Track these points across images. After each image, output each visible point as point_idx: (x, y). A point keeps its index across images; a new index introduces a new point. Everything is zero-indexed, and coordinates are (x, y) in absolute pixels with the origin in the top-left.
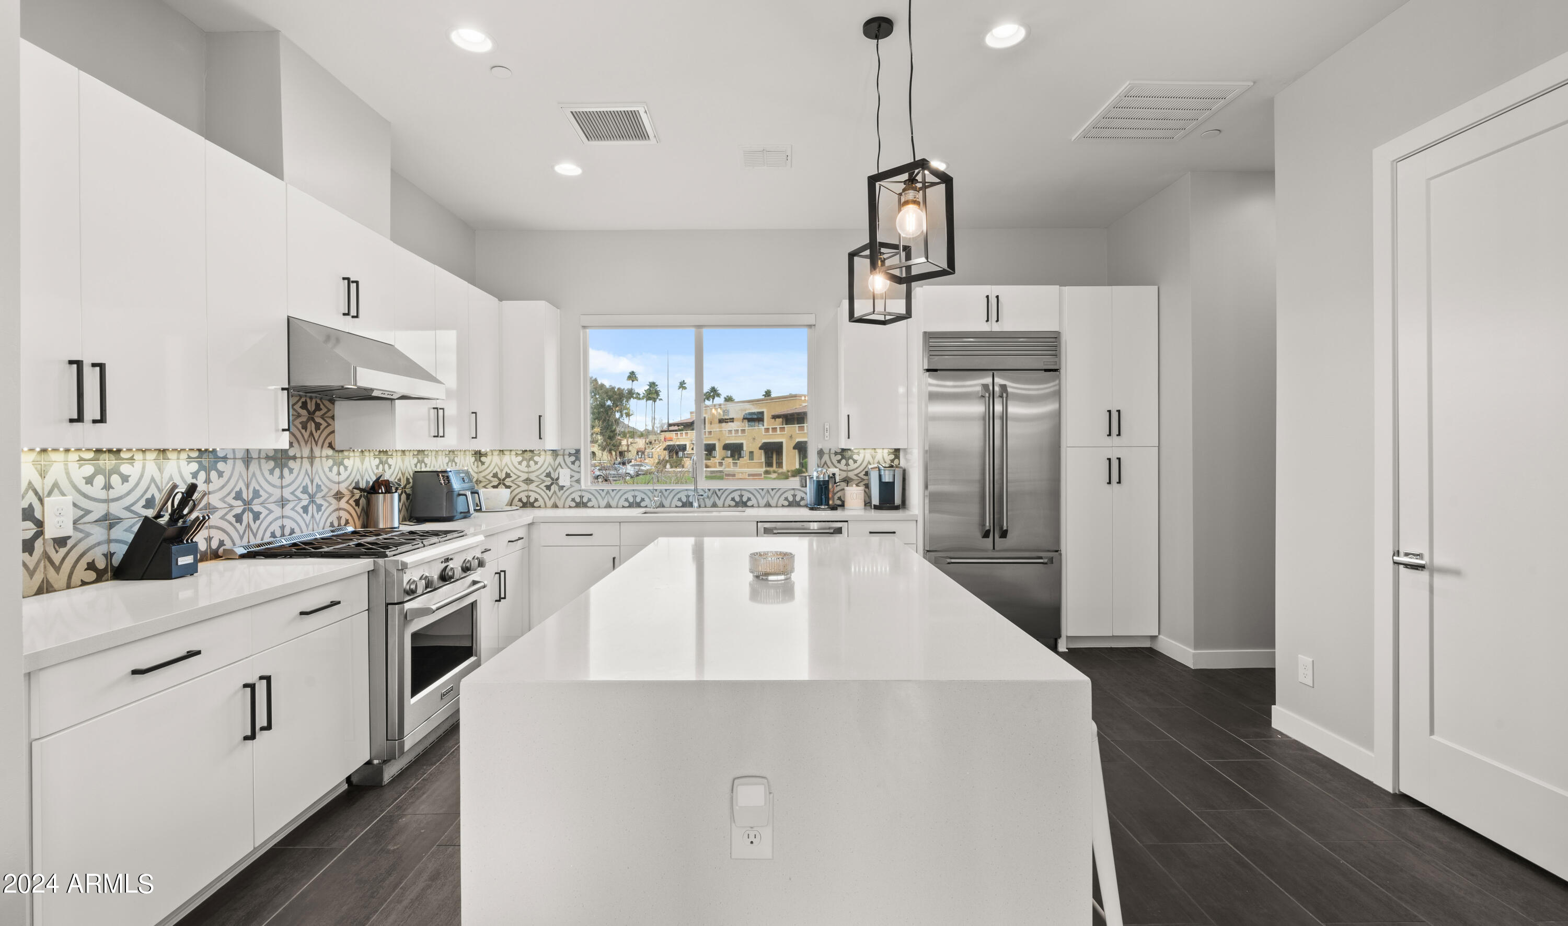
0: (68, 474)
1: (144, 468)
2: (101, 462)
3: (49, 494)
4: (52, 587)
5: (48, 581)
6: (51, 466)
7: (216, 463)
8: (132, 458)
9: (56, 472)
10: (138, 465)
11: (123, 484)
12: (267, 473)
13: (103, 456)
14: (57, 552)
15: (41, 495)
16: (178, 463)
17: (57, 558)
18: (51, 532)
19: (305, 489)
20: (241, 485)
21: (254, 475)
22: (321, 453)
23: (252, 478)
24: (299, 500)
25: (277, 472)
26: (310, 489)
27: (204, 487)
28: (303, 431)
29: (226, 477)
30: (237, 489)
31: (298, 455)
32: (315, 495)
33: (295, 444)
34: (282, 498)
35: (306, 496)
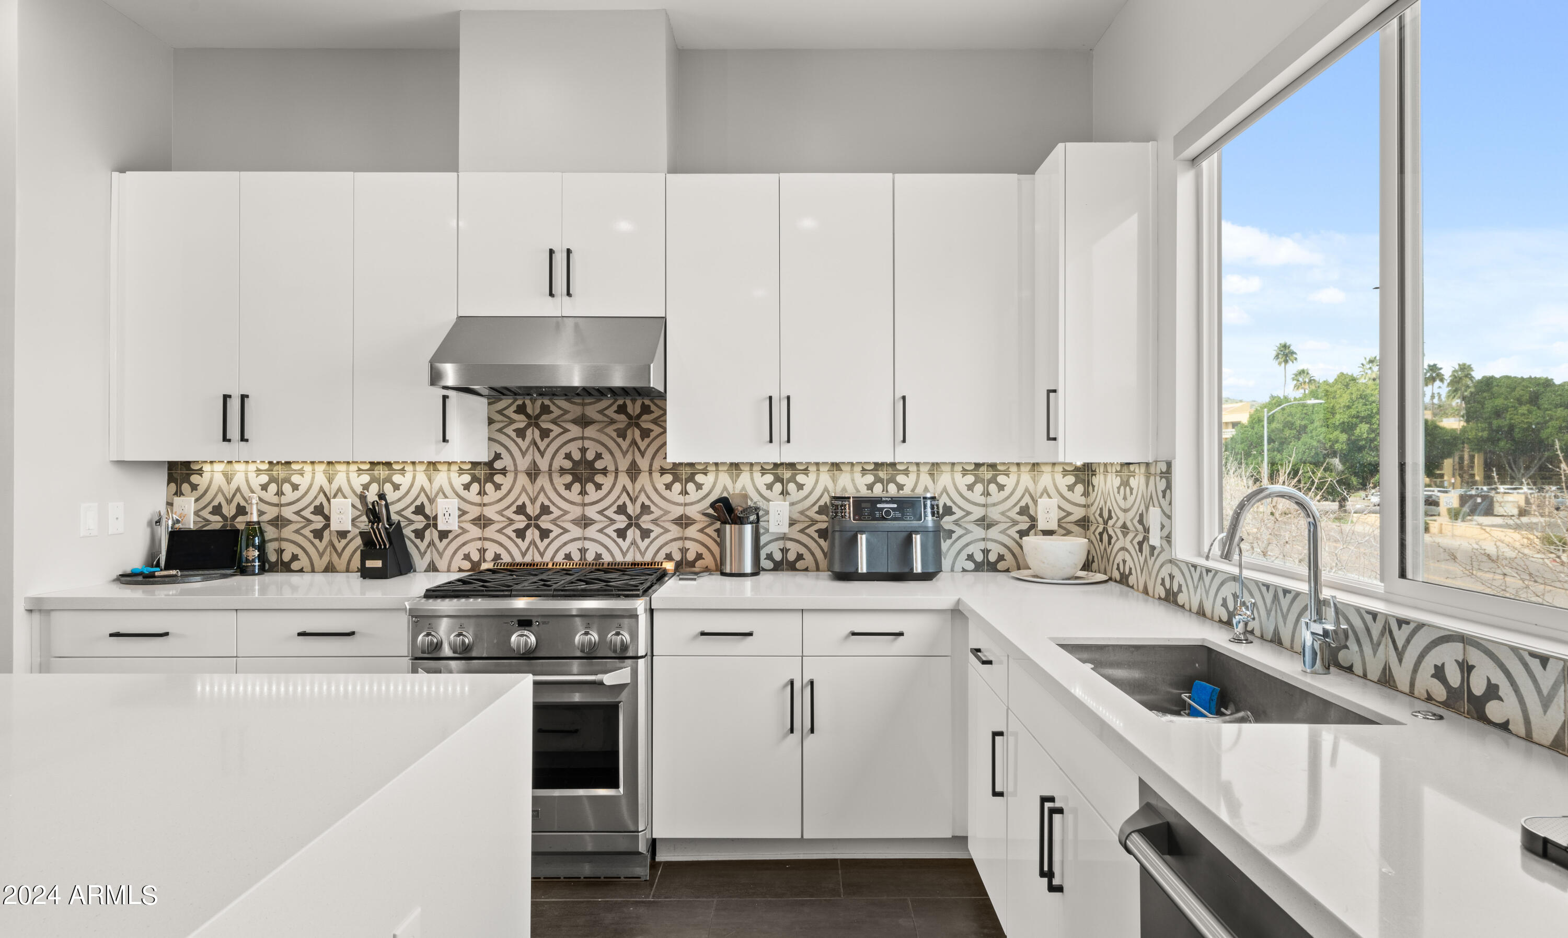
0: (349, 481)
1: (414, 478)
2: (376, 472)
3: (335, 497)
4: (335, 568)
5: (332, 563)
6: (336, 474)
7: (492, 475)
8: (403, 469)
9: (340, 479)
10: (409, 476)
11: (394, 491)
12: (562, 490)
13: (377, 468)
14: (339, 542)
15: (329, 496)
16: (448, 474)
17: (339, 546)
18: (335, 526)
19: (622, 510)
20: (524, 498)
21: (542, 489)
22: (651, 465)
23: (539, 493)
24: (613, 521)
25: (577, 487)
26: (630, 510)
27: (477, 499)
28: (620, 440)
29: (504, 489)
30: (519, 503)
31: (611, 468)
32: (638, 517)
33: (607, 456)
34: (584, 517)
35: (623, 518)
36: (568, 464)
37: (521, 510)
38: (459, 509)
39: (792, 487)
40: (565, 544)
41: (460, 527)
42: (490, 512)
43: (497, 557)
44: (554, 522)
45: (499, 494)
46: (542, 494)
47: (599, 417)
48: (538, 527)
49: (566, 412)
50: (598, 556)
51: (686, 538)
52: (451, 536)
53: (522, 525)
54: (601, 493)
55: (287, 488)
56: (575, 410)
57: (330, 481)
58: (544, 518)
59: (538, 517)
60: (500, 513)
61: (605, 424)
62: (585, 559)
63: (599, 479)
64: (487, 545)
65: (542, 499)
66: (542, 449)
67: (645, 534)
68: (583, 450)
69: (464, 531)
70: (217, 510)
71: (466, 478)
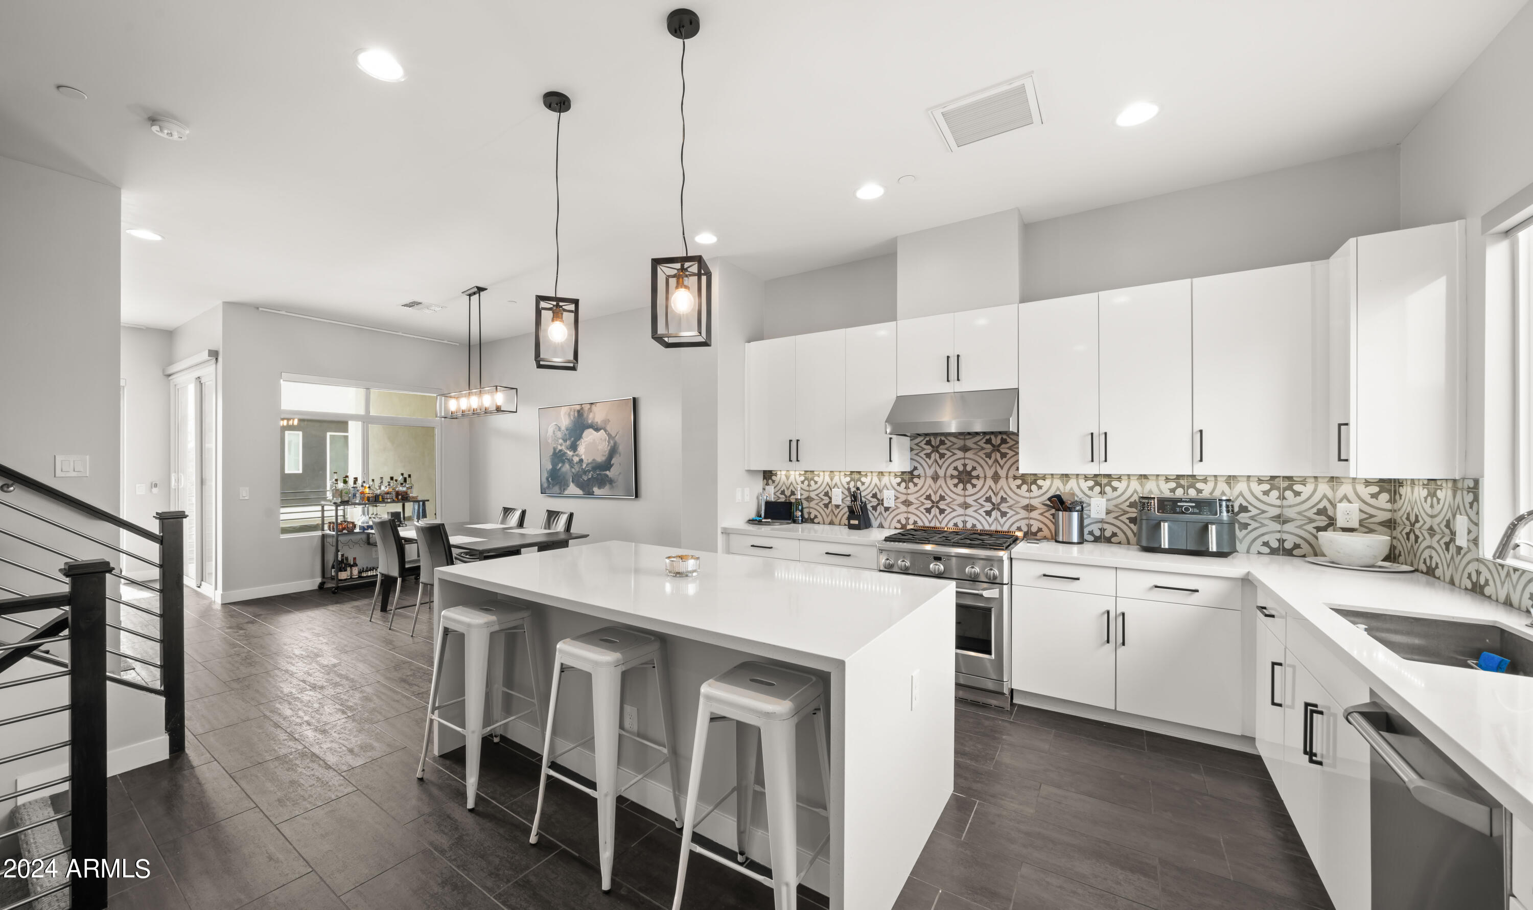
0: (840, 480)
1: (872, 479)
2: (854, 476)
3: (834, 488)
4: (835, 523)
5: (833, 520)
6: (835, 477)
7: (913, 478)
8: (866, 475)
9: (836, 479)
10: (869, 478)
11: (863, 486)
12: (952, 487)
13: (853, 474)
14: (837, 510)
15: (831, 487)
16: (889, 478)
17: (836, 512)
18: (834, 502)
19: (988, 500)
20: (930, 491)
21: (940, 486)
22: (1007, 474)
23: (938, 489)
24: (983, 506)
25: (961, 486)
26: (994, 500)
27: (904, 491)
28: (987, 459)
29: (919, 486)
30: (928, 494)
31: (982, 475)
32: (999, 504)
33: (979, 468)
34: (965, 503)
35: (989, 504)
36: (955, 473)
37: (929, 498)
38: (895, 496)
39: (1108, 489)
40: (954, 517)
41: (895, 506)
42: (911, 498)
43: (915, 522)
44: (947, 505)
45: (916, 489)
46: (940, 490)
47: (975, 446)
48: (938, 507)
49: (954, 444)
50: (974, 526)
51: (1031, 518)
52: (891, 510)
53: (929, 506)
54: (976, 490)
55: (812, 483)
56: (960, 443)
57: (832, 480)
58: (941, 502)
59: (938, 502)
60: (917, 499)
61: (978, 450)
62: (966, 527)
63: (974, 481)
64: (910, 515)
65: (940, 492)
66: (940, 464)
67: (1004, 514)
68: (965, 465)
69: (897, 508)
70: (783, 493)
71: (899, 480)
